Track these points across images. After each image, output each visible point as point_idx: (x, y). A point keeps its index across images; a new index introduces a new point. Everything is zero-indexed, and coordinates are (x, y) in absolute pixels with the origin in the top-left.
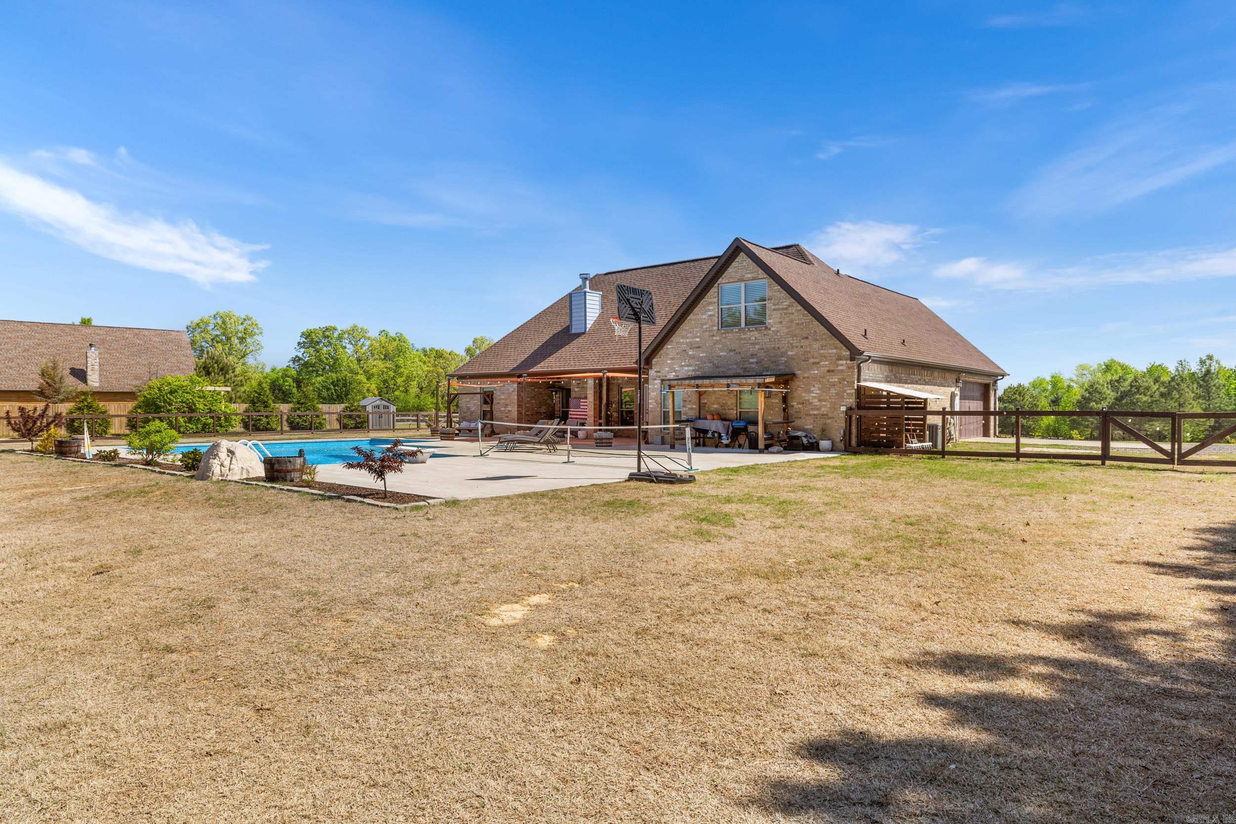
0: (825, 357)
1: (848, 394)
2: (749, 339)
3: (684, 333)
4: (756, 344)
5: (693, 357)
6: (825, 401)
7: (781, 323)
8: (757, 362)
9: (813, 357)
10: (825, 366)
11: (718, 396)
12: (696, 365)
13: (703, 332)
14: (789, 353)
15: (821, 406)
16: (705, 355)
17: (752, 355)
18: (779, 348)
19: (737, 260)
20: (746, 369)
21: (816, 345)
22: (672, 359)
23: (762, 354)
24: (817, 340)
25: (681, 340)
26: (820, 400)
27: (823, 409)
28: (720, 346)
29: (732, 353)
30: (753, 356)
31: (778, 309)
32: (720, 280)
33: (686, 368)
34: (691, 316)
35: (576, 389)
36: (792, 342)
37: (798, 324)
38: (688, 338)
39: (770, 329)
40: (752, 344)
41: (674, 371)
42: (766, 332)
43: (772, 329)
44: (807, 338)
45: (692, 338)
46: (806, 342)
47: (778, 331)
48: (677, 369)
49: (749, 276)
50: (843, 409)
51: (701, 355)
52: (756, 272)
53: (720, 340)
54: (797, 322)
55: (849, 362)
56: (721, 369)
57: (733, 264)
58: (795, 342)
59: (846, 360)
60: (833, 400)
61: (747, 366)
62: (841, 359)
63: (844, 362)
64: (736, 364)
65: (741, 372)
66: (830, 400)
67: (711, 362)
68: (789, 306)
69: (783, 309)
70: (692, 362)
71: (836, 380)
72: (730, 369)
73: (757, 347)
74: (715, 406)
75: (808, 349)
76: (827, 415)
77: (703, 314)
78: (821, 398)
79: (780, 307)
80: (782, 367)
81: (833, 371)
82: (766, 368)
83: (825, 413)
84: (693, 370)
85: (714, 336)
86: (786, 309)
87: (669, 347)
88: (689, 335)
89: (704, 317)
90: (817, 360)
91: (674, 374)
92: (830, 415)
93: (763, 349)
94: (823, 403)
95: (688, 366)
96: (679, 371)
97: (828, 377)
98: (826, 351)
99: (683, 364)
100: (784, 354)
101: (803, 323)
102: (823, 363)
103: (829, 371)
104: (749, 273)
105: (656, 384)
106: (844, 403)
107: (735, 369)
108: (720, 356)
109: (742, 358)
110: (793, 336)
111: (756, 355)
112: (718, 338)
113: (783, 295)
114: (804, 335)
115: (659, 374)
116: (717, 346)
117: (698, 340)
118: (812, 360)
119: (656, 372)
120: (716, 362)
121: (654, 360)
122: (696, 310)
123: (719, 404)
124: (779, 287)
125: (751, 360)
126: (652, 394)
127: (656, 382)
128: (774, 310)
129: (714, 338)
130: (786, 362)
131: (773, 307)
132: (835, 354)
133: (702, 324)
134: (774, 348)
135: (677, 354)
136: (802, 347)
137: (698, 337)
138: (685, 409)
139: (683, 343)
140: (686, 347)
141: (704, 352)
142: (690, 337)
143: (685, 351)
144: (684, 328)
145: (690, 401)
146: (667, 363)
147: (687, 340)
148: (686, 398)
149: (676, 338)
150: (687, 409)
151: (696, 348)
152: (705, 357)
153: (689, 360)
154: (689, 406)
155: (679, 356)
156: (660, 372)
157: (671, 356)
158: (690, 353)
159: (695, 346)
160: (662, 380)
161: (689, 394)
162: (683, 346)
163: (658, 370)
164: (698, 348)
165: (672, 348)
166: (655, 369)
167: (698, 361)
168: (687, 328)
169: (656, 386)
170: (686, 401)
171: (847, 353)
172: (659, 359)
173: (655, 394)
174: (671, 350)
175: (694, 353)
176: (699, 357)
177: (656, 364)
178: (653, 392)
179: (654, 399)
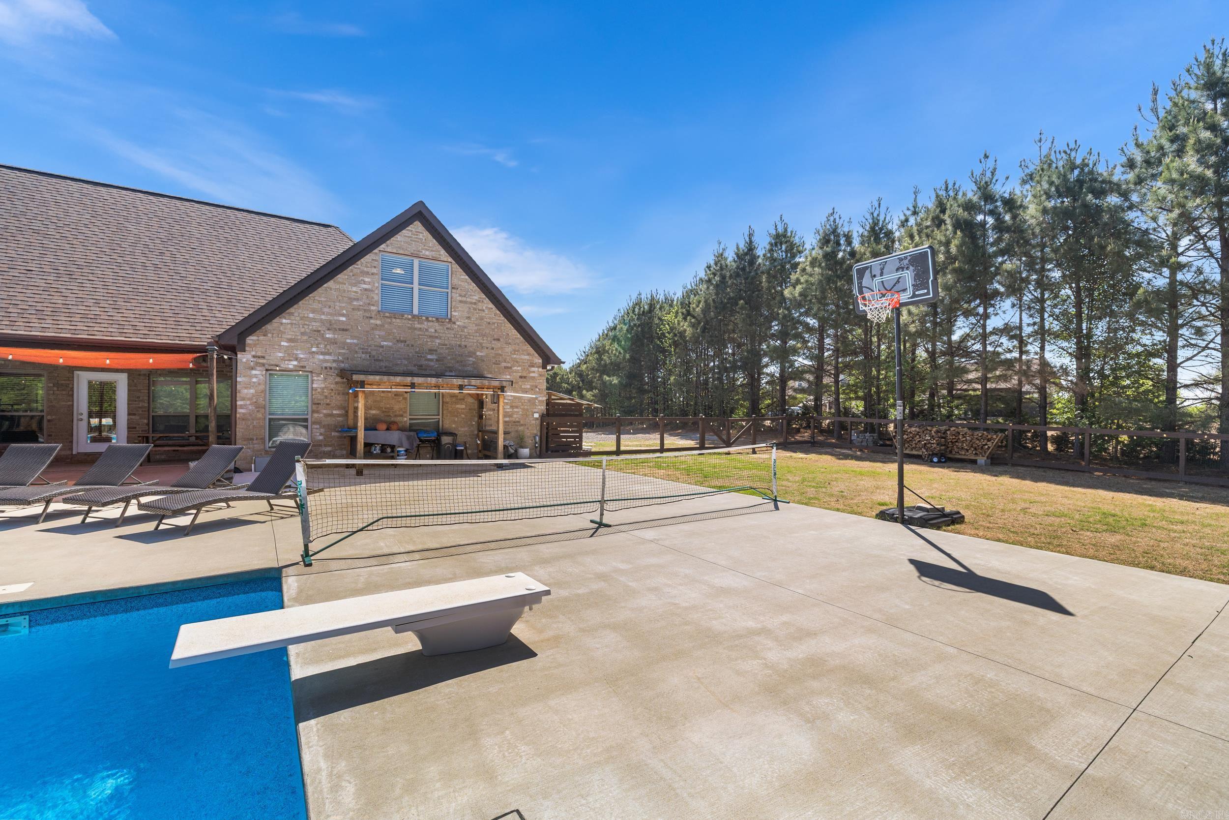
0: (517, 362)
1: (539, 401)
2: (427, 330)
3: (316, 305)
4: (437, 337)
5: (333, 342)
6: (517, 407)
7: (468, 318)
8: (437, 360)
9: (505, 361)
10: (517, 371)
11: (378, 399)
12: (340, 354)
13: (353, 309)
14: (478, 353)
15: (513, 413)
16: (355, 341)
17: (430, 350)
18: (466, 346)
19: (409, 228)
20: (421, 366)
21: (509, 349)
22: (290, 340)
23: (444, 351)
24: (510, 344)
25: (311, 315)
26: (512, 407)
27: (515, 416)
28: (383, 333)
29: (401, 345)
30: (431, 351)
31: (465, 302)
32: (383, 246)
33: (321, 357)
34: (331, 284)
36: (481, 341)
37: (489, 323)
38: (323, 314)
39: (454, 323)
40: (431, 337)
41: (296, 359)
42: (449, 326)
43: (458, 323)
44: (499, 340)
45: (331, 314)
46: (497, 345)
47: (465, 327)
48: (302, 356)
49: (427, 253)
50: (536, 415)
51: (348, 341)
52: (439, 252)
53: (382, 326)
54: (488, 320)
55: (540, 370)
56: (383, 363)
57: (403, 231)
58: (485, 343)
59: (538, 367)
60: (526, 407)
61: (423, 362)
62: (533, 366)
63: (536, 369)
64: (408, 359)
65: (415, 369)
66: (522, 407)
67: (366, 353)
68: (479, 301)
69: (471, 303)
70: (331, 348)
71: (529, 387)
72: (397, 365)
73: (438, 341)
74: (374, 412)
75: (500, 352)
76: (519, 422)
77: (355, 285)
78: (514, 404)
79: (468, 300)
80: (469, 368)
81: (525, 377)
82: (449, 367)
83: (517, 419)
84: (334, 361)
85: (371, 318)
86: (475, 304)
87: (284, 321)
88: (326, 310)
89: (354, 289)
90: (509, 365)
91: (295, 363)
92: (522, 422)
93: (446, 345)
94: (516, 410)
95: (323, 354)
96: (307, 360)
97: (520, 383)
98: (518, 357)
99: (314, 349)
100: (472, 354)
101: (494, 323)
102: (515, 368)
103: (521, 377)
104: (426, 250)
105: (256, 376)
106: (536, 410)
107: (406, 365)
108: (382, 347)
109: (416, 352)
110: (483, 336)
111: (436, 351)
112: (378, 322)
113: (471, 287)
114: (495, 337)
115: (261, 361)
116: (377, 332)
117: (344, 319)
118: (504, 364)
119: (254, 357)
120: (374, 353)
121: (251, 338)
122: (340, 277)
123: (379, 408)
124: (467, 277)
125: (429, 357)
126: (246, 391)
127: (254, 372)
128: (461, 302)
129: (372, 321)
130: (474, 363)
131: (459, 298)
132: (528, 360)
133: (351, 300)
134: (460, 346)
135: (303, 334)
136: (493, 349)
137: (343, 315)
138: (316, 415)
139: (314, 320)
140: (321, 327)
141: (353, 337)
142: (328, 314)
143: (319, 331)
144: (316, 298)
145: (327, 404)
146: (280, 345)
147: (323, 317)
148: (320, 400)
149: (300, 311)
150: (322, 415)
151: (340, 330)
152: (356, 345)
153: (326, 346)
154: (325, 411)
155: (305, 338)
156: (263, 357)
157: (289, 337)
158: (327, 336)
159: (338, 327)
160: (267, 370)
161: (326, 394)
162: (314, 324)
163: (259, 354)
164: (343, 330)
165: (292, 324)
166: (253, 353)
167: (344, 348)
168: (323, 299)
169: (254, 380)
170: (318, 404)
171: (539, 361)
172: (262, 338)
173: (252, 391)
174: (289, 326)
175: (336, 336)
176: (345, 343)
177: (255, 345)
178: (246, 388)
179: (249, 399)
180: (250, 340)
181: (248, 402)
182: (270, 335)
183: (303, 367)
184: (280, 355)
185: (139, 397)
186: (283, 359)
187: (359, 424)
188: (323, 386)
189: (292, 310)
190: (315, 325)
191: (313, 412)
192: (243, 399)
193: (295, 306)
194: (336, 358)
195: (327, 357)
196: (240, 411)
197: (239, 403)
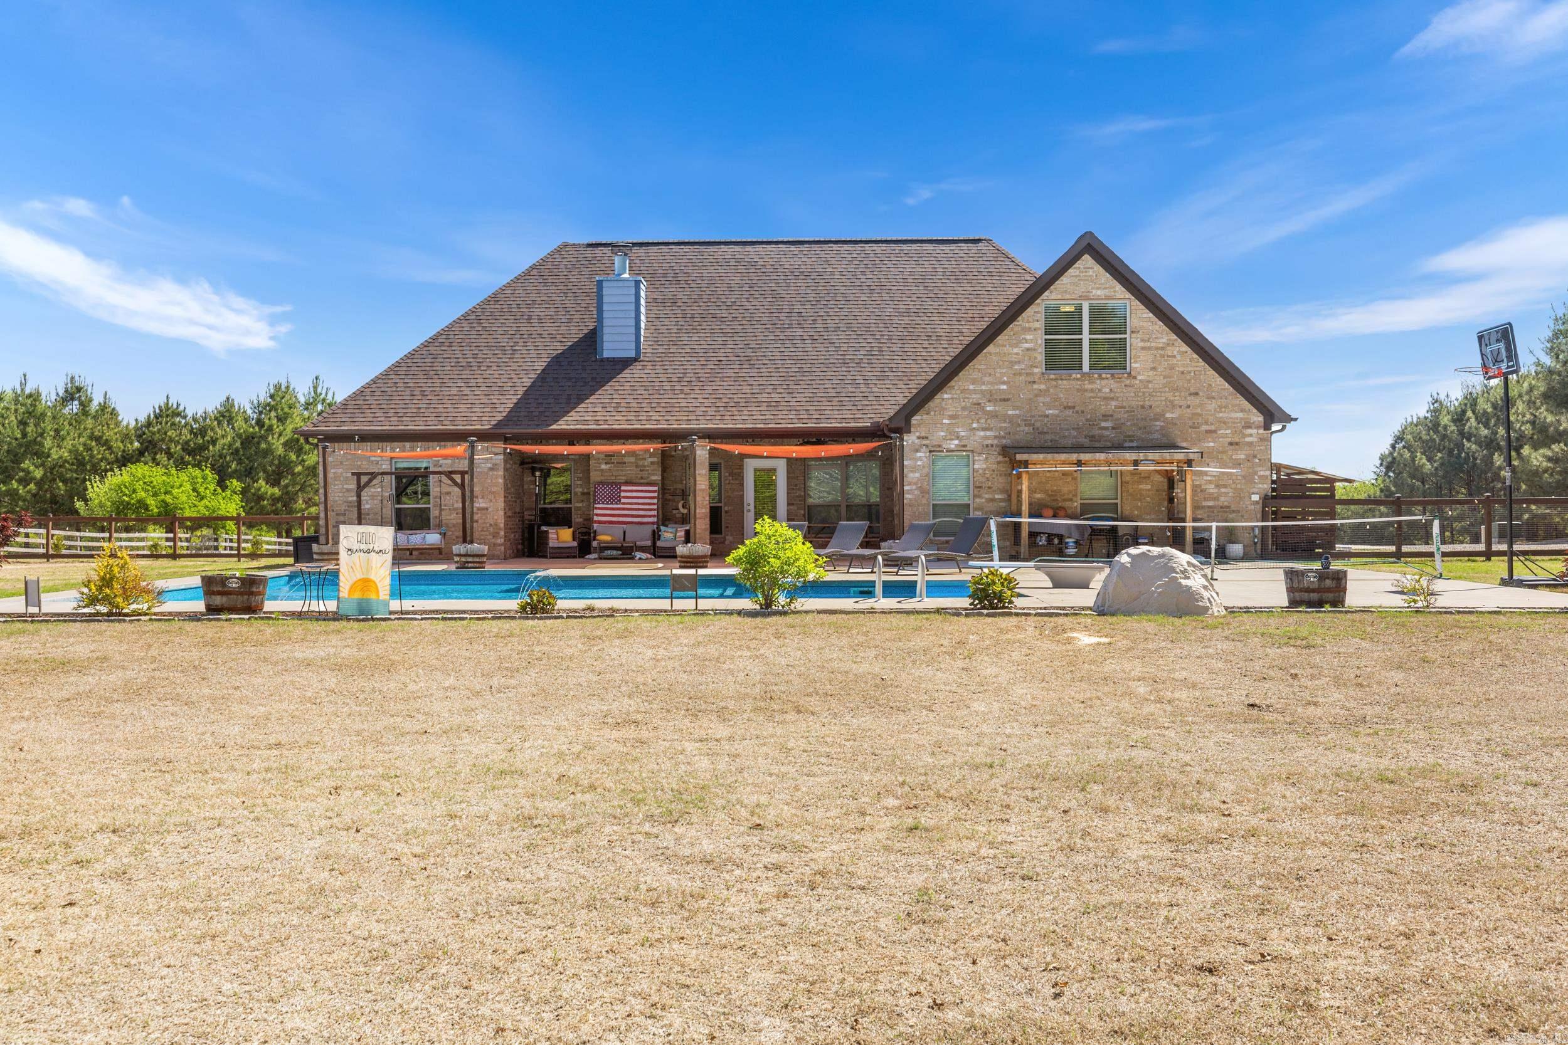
0: (1224, 423)
1: (1260, 477)
2: (1100, 390)
3: (976, 375)
4: (1112, 399)
5: (994, 415)
6: (1225, 486)
7: (1154, 369)
8: (1113, 428)
9: (1206, 423)
10: (1225, 436)
11: (1043, 480)
12: (1001, 428)
13: (1014, 374)
14: (1168, 415)
15: (1220, 495)
16: (1017, 412)
17: (1104, 416)
18: (1151, 407)
19: (1076, 265)
20: (1093, 437)
21: (1212, 406)
22: (951, 417)
23: (1122, 416)
24: (1213, 398)
25: (971, 387)
26: (1218, 486)
27: (1222, 499)
28: (1048, 400)
29: (1069, 412)
30: (1106, 417)
31: (1149, 348)
32: (1046, 293)
33: (982, 433)
34: (991, 348)
35: (603, 467)
36: (1172, 398)
37: (1183, 373)
38: (983, 383)
39: (1135, 378)
40: (1105, 398)
41: (958, 438)
42: (1128, 382)
43: (1139, 378)
44: (1197, 394)
45: (992, 383)
46: (1195, 401)
47: (1149, 382)
48: (963, 434)
49: (1099, 292)
50: (1255, 498)
51: (1010, 412)
52: (1111, 287)
53: (1047, 390)
54: (1181, 369)
55: (1261, 431)
56: (1048, 437)
57: (1070, 271)
58: (1177, 400)
59: (1258, 428)
60: (1239, 486)
61: (1097, 432)
62: (1250, 427)
63: (1255, 431)
64: (1077, 429)
65: (1085, 441)
66: (1233, 486)
67: (1030, 425)
68: (1168, 344)
69: (1157, 348)
70: (992, 422)
71: (1243, 457)
72: (1065, 437)
73: (1114, 403)
74: (1038, 496)
75: (1199, 411)
76: (1229, 507)
77: (1016, 345)
78: (1220, 482)
79: (1153, 344)
80: (1156, 436)
81: (1237, 444)
82: (1129, 436)
83: (1226, 504)
84: (996, 437)
85: (1034, 382)
86: (1162, 349)
87: (946, 396)
88: (987, 379)
89: (1016, 350)
90: (1213, 428)
91: (956, 442)
92: (1233, 507)
93: (1125, 407)
94: (1223, 490)
95: (984, 429)
96: (968, 438)
97: (1230, 453)
98: (1226, 415)
99: (975, 425)
100: (1159, 416)
101: (1190, 372)
102: (1222, 432)
103: (1231, 444)
104: (1098, 288)
105: (920, 458)
106: (1255, 490)
107: (1075, 437)
108: (1047, 416)
109: (1087, 420)
110: (1175, 390)
111: (1112, 416)
112: (1043, 387)
113: (1157, 327)
114: (1192, 390)
115: (925, 442)
116: (1041, 399)
117: (1005, 387)
118: (1205, 427)
119: (919, 438)
120: (1038, 424)
121: (915, 417)
122: (1000, 339)
123: (1045, 491)
124: (1151, 315)
125: (1103, 424)
126: (911, 475)
127: (919, 454)
128: (1143, 348)
129: (1035, 386)
130: (1162, 428)
131: (1141, 344)
132: (1241, 419)
133: (1013, 363)
134: (1143, 407)
135: (964, 408)
136: (1188, 407)
137: (1004, 383)
138: (978, 500)
139: (975, 391)
140: (981, 399)
141: (1015, 408)
142: (989, 383)
143: (979, 404)
144: (976, 366)
145: (989, 488)
146: (942, 424)
147: (983, 387)
148: (982, 482)
149: (960, 383)
150: (983, 500)
151: (1001, 400)
152: (1018, 416)
153: (986, 420)
154: (987, 496)
155: (966, 413)
156: (927, 438)
157: (950, 413)
158: (988, 409)
159: (998, 398)
160: (930, 451)
161: (988, 476)
162: (974, 396)
163: (923, 434)
164: (1005, 400)
165: (952, 398)
166: (918, 434)
167: (1005, 421)
168: (983, 367)
169: (919, 463)
170: (980, 487)
171: (1259, 418)
172: (925, 417)
173: (917, 475)
174: (950, 401)
175: (997, 408)
176: (1006, 415)
177: (919, 425)
178: (912, 472)
179: (916, 484)
180: (915, 420)
181: (914, 487)
182: (932, 413)
183: (965, 446)
184: (943, 434)
185: (796, 485)
186: (945, 439)
187: (1023, 508)
188: (984, 466)
189: (952, 383)
190: (976, 397)
191: (975, 496)
192: (910, 484)
193: (956, 379)
194: (997, 434)
195: (988, 433)
196: (907, 496)
197: (906, 488)
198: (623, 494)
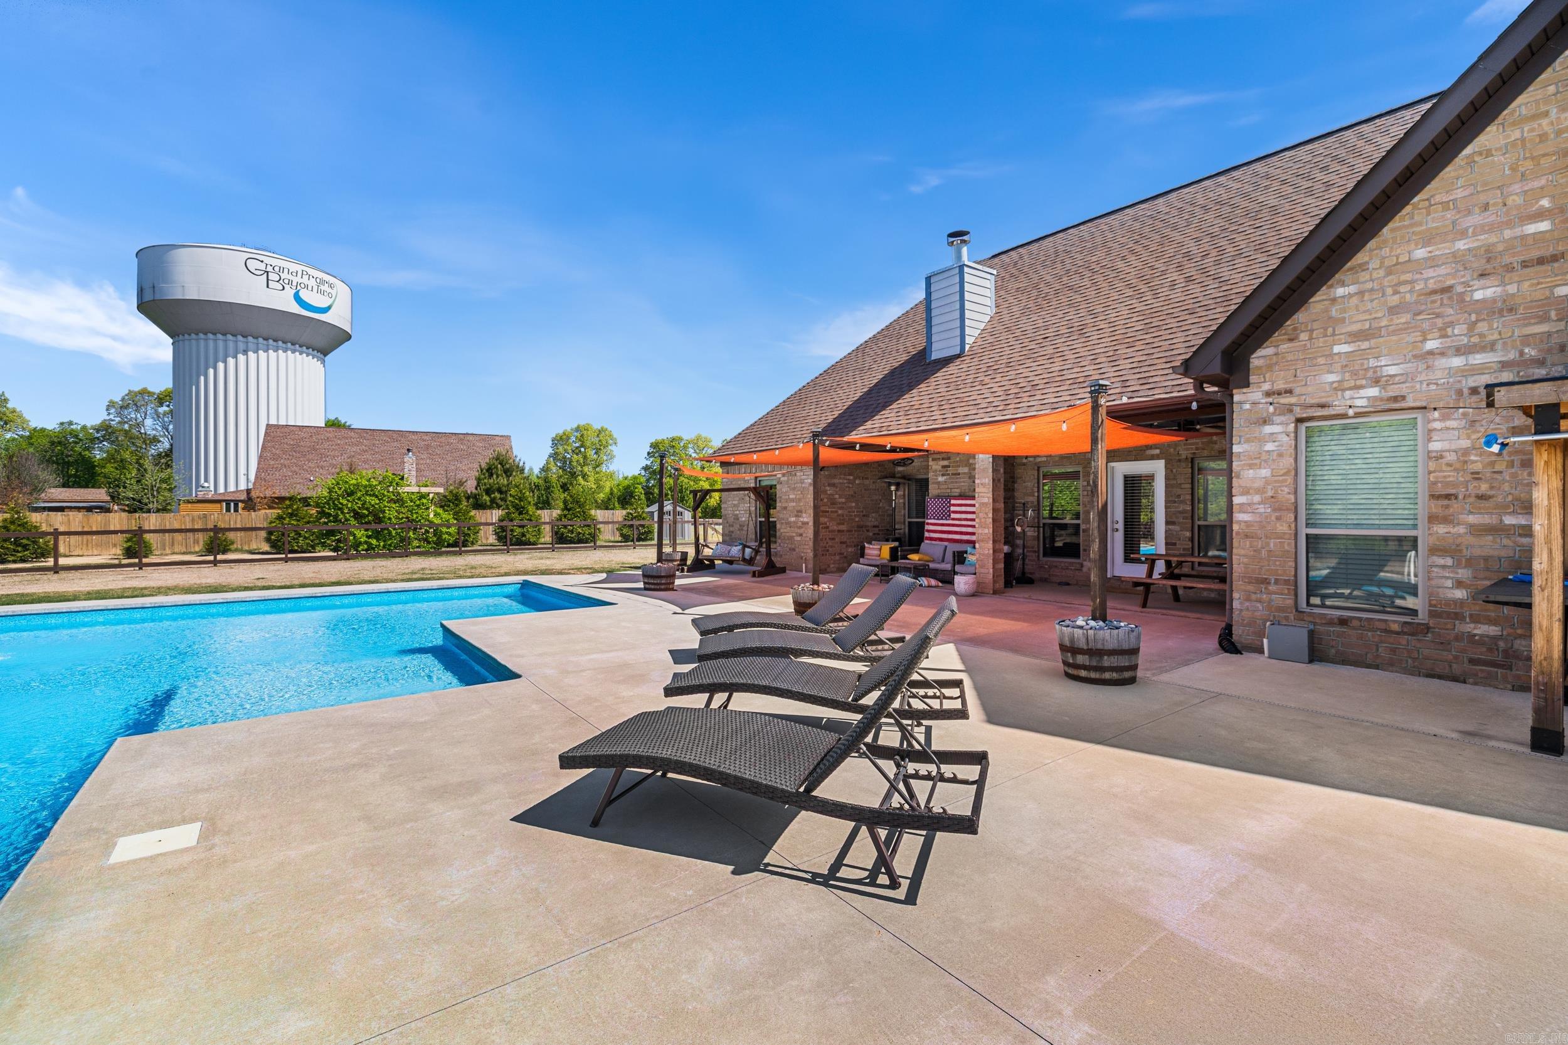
3: (1434, 221)
12: (1526, 340)
25: (1420, 253)
33: (1457, 362)
35: (941, 479)
38: (1463, 234)
41: (1376, 382)
45: (1491, 228)
48: (1392, 370)
84: (1504, 365)
87: (1340, 291)
88: (1474, 220)
91: (1373, 392)
95: (1459, 351)
96: (1407, 377)
99: (1431, 345)
105: (1272, 437)
115: (1285, 401)
117: (1544, 226)
119: (1268, 394)
121: (1261, 352)
127: (1271, 429)
135: (1396, 310)
137: (1540, 215)
138: (1441, 529)
139: (1432, 262)
140: (1453, 275)
142: (1481, 229)
143: (1448, 289)
144: (1438, 198)
145: (1481, 497)
146: (1331, 355)
147: (1461, 245)
148: (1454, 485)
149: (1386, 251)
150: (1461, 530)
151: (1525, 264)
153: (1472, 326)
154: (1472, 519)
155: (1404, 318)
156: (1289, 392)
157: (1355, 327)
158: (1478, 295)
159: (1516, 260)
160: (1299, 421)
161: (1478, 467)
162: (1430, 273)
163: (1280, 385)
164: (1541, 261)
165: (1361, 293)
166: (1266, 387)
167: (1545, 318)
168: (1459, 194)
169: (1270, 447)
170: (1448, 497)
172: (1284, 347)
173: (1265, 472)
174: (1355, 300)
175: (1512, 289)
176: (1548, 302)
177: (1270, 367)
178: (1251, 466)
179: (1259, 491)
180: (1258, 359)
181: (1257, 498)
182: (1304, 336)
183: (1395, 399)
184: (1332, 378)
186: (1339, 388)
188: (1465, 443)
189: (1361, 257)
190: (1433, 277)
191: (1432, 519)
192: (1246, 492)
193: (1372, 244)
194: (1512, 355)
195: (1478, 359)
196: (1238, 516)
197: (1236, 500)
198: (953, 509)
